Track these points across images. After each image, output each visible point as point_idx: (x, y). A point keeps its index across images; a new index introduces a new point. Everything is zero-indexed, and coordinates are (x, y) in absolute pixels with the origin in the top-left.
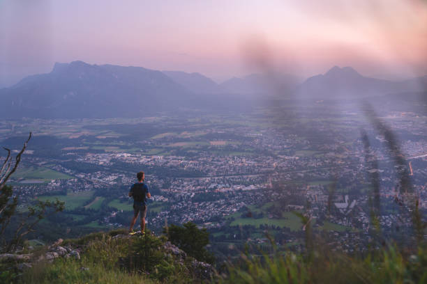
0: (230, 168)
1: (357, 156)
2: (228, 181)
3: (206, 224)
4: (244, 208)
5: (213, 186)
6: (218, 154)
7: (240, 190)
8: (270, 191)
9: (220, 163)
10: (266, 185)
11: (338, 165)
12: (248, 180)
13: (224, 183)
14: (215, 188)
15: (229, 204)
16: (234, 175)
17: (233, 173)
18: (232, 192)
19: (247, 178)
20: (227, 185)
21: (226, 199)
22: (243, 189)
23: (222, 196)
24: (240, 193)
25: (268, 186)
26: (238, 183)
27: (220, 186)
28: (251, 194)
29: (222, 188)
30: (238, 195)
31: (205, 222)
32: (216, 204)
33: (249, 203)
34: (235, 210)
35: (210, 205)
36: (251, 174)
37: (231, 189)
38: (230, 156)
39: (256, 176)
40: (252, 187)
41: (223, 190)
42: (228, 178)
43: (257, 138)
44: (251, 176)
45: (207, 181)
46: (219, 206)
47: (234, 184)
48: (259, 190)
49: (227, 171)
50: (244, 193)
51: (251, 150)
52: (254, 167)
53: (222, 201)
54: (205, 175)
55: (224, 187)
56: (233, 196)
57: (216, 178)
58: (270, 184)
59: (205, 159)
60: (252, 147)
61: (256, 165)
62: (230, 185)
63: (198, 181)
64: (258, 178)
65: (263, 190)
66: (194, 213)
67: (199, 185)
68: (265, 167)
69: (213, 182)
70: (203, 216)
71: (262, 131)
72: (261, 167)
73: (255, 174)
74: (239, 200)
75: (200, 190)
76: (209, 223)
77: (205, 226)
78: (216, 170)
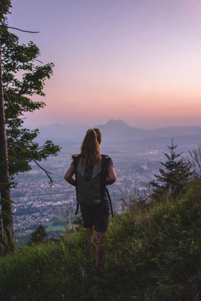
0: (42, 190)
1: (129, 179)
2: (41, 199)
3: (27, 231)
4: (54, 218)
5: (30, 203)
6: (32, 180)
7: (51, 206)
8: (72, 205)
9: (34, 187)
10: (69, 201)
11: (118, 186)
12: (56, 198)
13: (38, 200)
14: (32, 204)
15: (43, 216)
16: (46, 195)
17: (45, 193)
18: (45, 207)
19: (55, 196)
20: (41, 202)
21: (41, 212)
22: (53, 205)
23: (37, 210)
24: (50, 208)
25: (71, 202)
26: (49, 201)
27: (35, 203)
28: (59, 208)
29: (37, 205)
30: (50, 209)
31: (26, 230)
32: (33, 216)
33: (58, 215)
34: (48, 220)
35: (29, 218)
36: (58, 194)
37: (43, 205)
38: (42, 181)
39: (62, 195)
40: (59, 203)
41: (38, 206)
42: (40, 197)
43: (61, 168)
44: (58, 195)
45: (25, 200)
46: (36, 217)
47: (46, 201)
48: (64, 205)
49: (40, 192)
50: (54, 208)
51: (57, 176)
52: (59, 188)
53: (37, 214)
54: (23, 195)
55: (38, 204)
56: (46, 210)
57: (32, 197)
58: (72, 201)
59: (23, 184)
60: (57, 175)
61: (61, 187)
62: (43, 202)
63: (18, 200)
64: (63, 196)
65: (67, 204)
66: (17, 224)
67: (19, 203)
68: (68, 188)
69: (29, 201)
70: (24, 226)
71: (63, 163)
72: (65, 188)
73: (61, 193)
74: (50, 213)
75: (21, 206)
76: (29, 230)
77: (26, 233)
78: (31, 191)
